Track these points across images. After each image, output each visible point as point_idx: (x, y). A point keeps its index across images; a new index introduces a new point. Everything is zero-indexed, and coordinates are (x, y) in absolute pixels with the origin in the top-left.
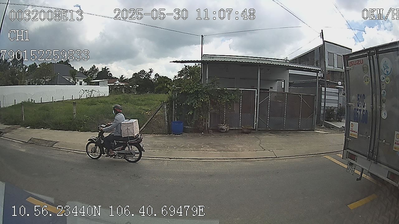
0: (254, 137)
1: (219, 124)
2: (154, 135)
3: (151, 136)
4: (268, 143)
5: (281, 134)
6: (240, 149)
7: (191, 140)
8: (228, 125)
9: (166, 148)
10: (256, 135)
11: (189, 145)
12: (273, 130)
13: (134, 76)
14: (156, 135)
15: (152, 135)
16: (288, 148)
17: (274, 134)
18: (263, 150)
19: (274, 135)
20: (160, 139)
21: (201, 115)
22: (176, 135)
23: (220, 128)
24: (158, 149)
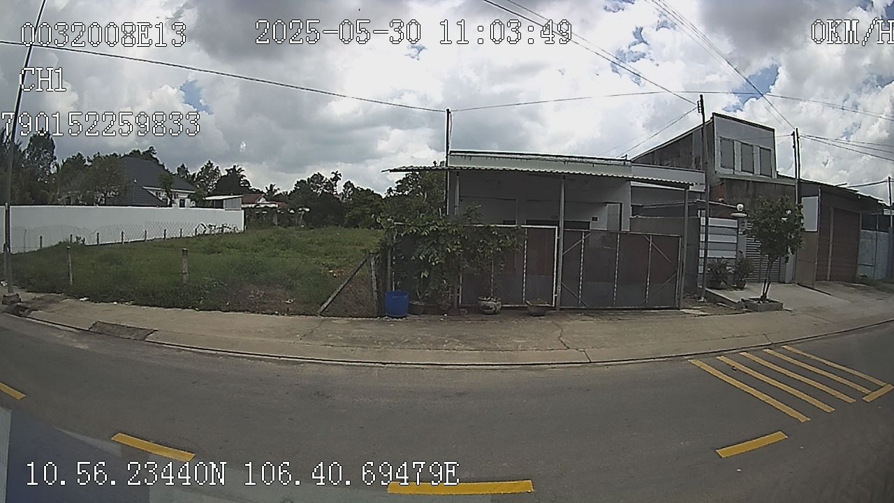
0: (550, 324)
1: (479, 298)
2: (349, 319)
3: (344, 320)
4: (576, 335)
5: (607, 316)
6: (520, 346)
7: (424, 329)
8: (499, 299)
9: (375, 344)
10: (554, 319)
11: (419, 338)
12: (591, 309)
13: (298, 188)
14: (355, 319)
15: (346, 319)
16: (616, 345)
17: (592, 316)
18: (565, 348)
19: (592, 318)
20: (362, 326)
21: (444, 279)
22: (395, 319)
23: (482, 305)
24: (360, 345)
